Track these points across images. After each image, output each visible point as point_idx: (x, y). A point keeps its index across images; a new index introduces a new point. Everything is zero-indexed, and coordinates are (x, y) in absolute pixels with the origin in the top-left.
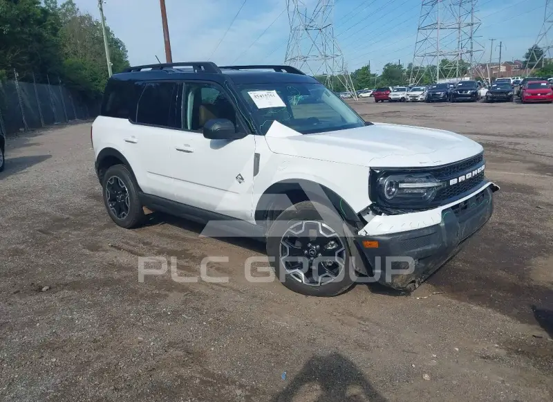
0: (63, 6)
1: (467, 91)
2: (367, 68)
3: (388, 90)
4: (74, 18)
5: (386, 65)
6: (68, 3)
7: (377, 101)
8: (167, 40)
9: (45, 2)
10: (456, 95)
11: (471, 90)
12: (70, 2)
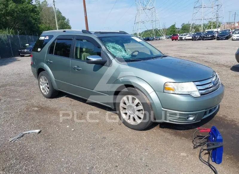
0: (42, 3)
1: (209, 35)
2: (174, 26)
3: (177, 35)
4: (46, 8)
5: (183, 24)
6: (44, 2)
7: (173, 40)
8: (85, 15)
9: (36, 1)
10: (204, 37)
11: (211, 35)
12: (45, 1)
